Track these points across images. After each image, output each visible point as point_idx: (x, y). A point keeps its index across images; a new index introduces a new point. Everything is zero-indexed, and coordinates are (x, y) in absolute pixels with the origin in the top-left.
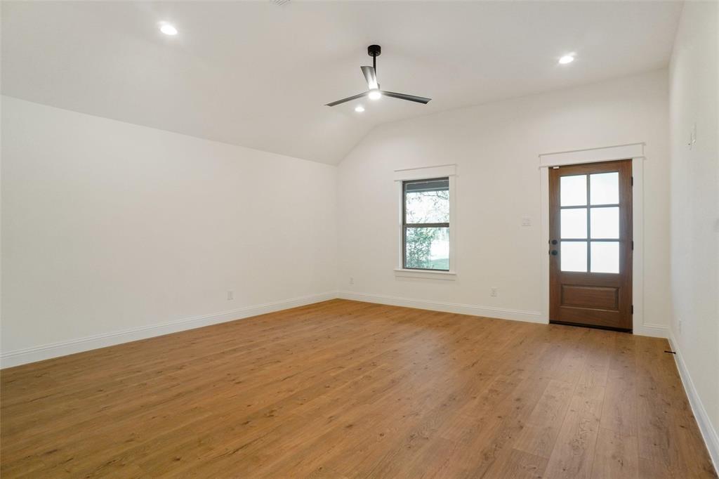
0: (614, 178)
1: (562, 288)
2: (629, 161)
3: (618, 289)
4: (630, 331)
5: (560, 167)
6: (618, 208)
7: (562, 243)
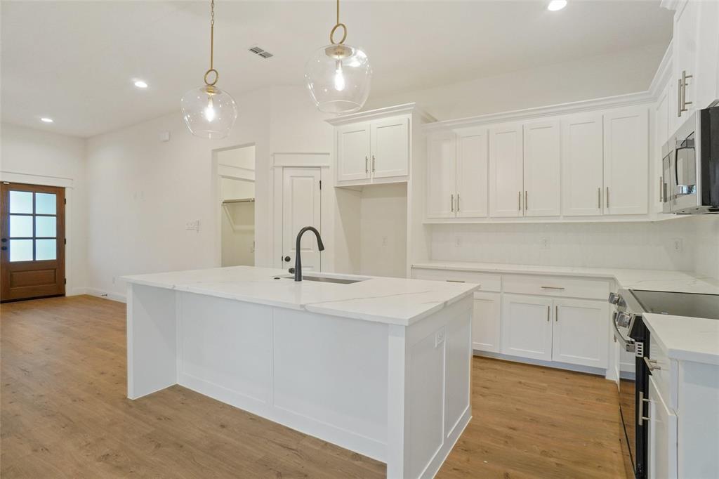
0: (53, 197)
1: (11, 275)
2: (63, 189)
3: (55, 269)
4: (63, 295)
5: (10, 183)
6: (55, 218)
7: (11, 241)
